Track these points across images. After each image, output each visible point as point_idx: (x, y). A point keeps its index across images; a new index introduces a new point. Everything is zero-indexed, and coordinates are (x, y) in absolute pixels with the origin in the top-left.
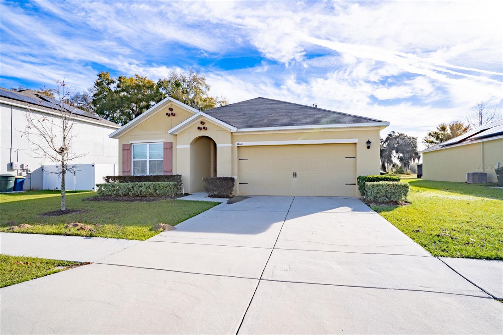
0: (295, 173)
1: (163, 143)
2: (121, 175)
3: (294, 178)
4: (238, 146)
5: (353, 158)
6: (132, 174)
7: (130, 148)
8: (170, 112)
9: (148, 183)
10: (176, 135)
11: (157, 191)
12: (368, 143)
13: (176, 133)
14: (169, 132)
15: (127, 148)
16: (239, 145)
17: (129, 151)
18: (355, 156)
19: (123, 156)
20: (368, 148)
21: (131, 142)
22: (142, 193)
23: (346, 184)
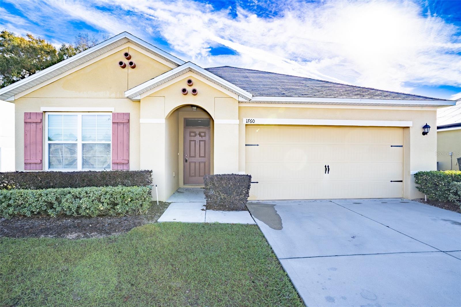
0: (327, 166)
1: (111, 114)
2: (22, 169)
3: (325, 173)
4: (247, 123)
5: (400, 146)
6: (46, 169)
7: (41, 120)
8: (126, 62)
9: (95, 191)
10: (139, 101)
11: (118, 207)
12: (424, 128)
13: (138, 98)
14: (128, 94)
15: (34, 119)
16: (249, 123)
17: (39, 126)
18: (402, 145)
19: (26, 135)
20: (424, 134)
21: (43, 109)
22: (81, 211)
23: (391, 181)
